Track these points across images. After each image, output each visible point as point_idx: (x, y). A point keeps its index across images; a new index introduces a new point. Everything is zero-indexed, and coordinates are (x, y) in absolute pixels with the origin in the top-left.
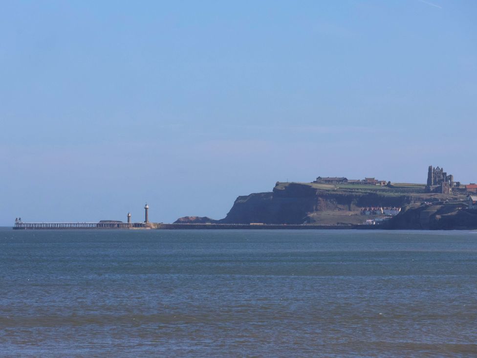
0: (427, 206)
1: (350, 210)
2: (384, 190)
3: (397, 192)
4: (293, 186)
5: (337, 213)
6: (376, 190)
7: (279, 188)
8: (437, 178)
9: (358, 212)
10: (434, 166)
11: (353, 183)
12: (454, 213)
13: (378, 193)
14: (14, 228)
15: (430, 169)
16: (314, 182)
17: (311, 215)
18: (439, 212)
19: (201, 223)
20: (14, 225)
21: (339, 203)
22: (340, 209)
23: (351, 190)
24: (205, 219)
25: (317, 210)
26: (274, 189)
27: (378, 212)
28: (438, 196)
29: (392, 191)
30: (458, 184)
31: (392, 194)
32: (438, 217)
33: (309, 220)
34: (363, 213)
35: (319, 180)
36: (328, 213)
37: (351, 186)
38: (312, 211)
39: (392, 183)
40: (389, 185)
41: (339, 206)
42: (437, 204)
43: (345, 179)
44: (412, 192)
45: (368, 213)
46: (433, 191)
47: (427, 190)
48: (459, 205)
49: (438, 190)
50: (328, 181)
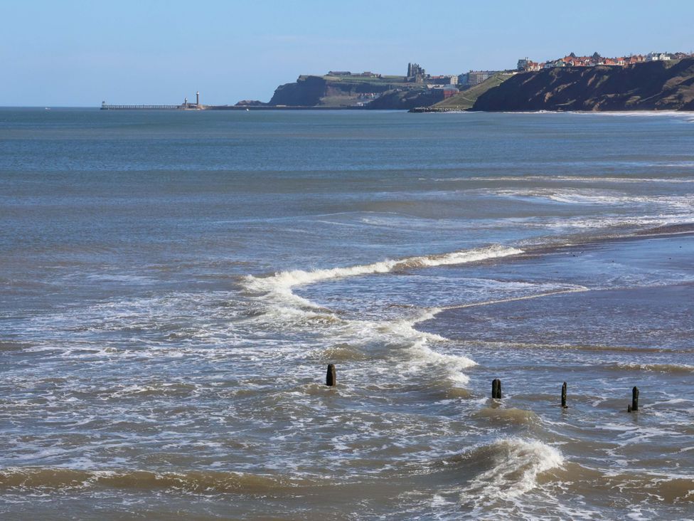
0: (398, 93)
1: (350, 95)
2: (375, 81)
3: (384, 82)
4: (311, 78)
5: (340, 97)
6: (369, 81)
7: (301, 79)
8: (415, 71)
9: (356, 97)
10: (413, 63)
11: (354, 76)
12: (415, 97)
13: (371, 83)
14: (101, 109)
15: (409, 65)
16: (327, 75)
17: (322, 99)
18: (404, 97)
19: (255, 105)
20: (101, 106)
21: (343, 90)
22: (343, 95)
23: (351, 81)
24: (258, 103)
25: (326, 95)
26: (298, 81)
27: (370, 97)
28: (413, 85)
29: (380, 82)
30: (429, 75)
31: (380, 84)
32: (404, 100)
33: (321, 103)
34: (359, 97)
35: (331, 74)
36: (334, 98)
37: (353, 78)
38: (323, 97)
39: (382, 76)
40: (380, 77)
41: (343, 93)
42: (405, 91)
43: (349, 73)
44: (394, 82)
45: (362, 97)
46: (409, 81)
47: (405, 80)
48: (420, 91)
49: (413, 80)
50: (337, 74)
